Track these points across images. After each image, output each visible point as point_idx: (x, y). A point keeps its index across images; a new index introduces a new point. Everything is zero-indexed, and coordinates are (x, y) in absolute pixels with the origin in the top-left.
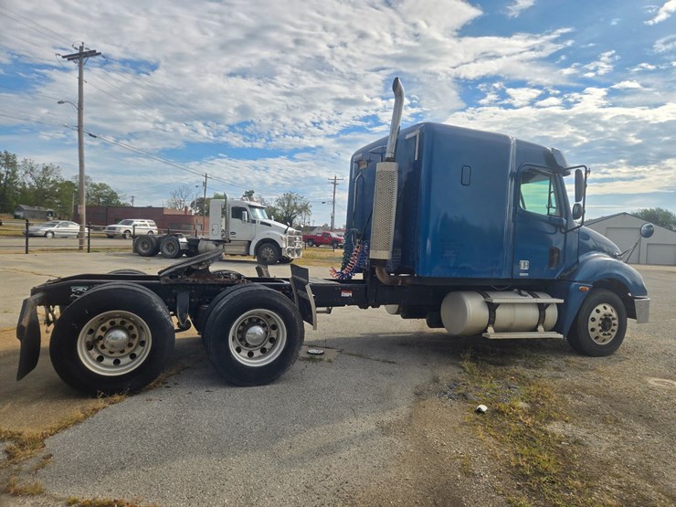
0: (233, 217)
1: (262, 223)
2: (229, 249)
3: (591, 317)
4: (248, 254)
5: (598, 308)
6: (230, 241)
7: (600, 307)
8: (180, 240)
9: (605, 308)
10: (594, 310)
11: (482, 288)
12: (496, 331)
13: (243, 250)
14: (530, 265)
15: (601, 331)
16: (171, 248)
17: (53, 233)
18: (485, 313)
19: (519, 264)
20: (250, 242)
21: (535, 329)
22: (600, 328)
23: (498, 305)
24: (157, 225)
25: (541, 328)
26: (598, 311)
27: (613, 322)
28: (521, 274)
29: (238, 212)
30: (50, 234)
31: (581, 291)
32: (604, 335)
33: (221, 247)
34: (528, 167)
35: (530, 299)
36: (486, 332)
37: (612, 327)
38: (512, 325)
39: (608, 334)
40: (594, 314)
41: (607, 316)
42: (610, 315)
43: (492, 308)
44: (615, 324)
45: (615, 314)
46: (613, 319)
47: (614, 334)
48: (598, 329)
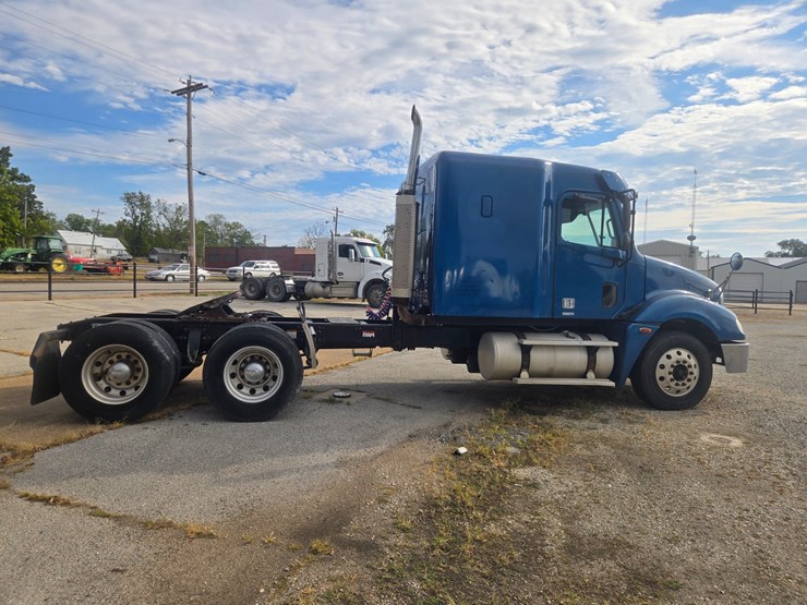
0: (340, 256)
1: (372, 262)
2: (336, 292)
3: (659, 363)
4: (356, 297)
5: (669, 353)
6: (338, 283)
7: (673, 353)
8: (287, 282)
9: (679, 353)
10: (664, 356)
11: (518, 328)
12: (531, 376)
13: (350, 292)
14: (576, 304)
15: (672, 380)
16: (277, 291)
17: (173, 276)
18: (517, 356)
19: (561, 303)
20: (358, 283)
21: (584, 376)
22: (672, 376)
23: (530, 347)
24: (280, 266)
25: (591, 375)
26: (669, 357)
27: (690, 370)
28: (564, 314)
29: (345, 250)
30: (170, 278)
31: (641, 333)
32: (677, 385)
33: (328, 289)
34: (571, 194)
35: (579, 341)
36: (519, 376)
37: (689, 376)
38: (552, 370)
39: (684, 384)
40: (663, 360)
41: (680, 363)
42: (684, 362)
43: (526, 351)
44: (690, 373)
45: (693, 361)
46: (689, 366)
47: (693, 385)
48: (668, 378)
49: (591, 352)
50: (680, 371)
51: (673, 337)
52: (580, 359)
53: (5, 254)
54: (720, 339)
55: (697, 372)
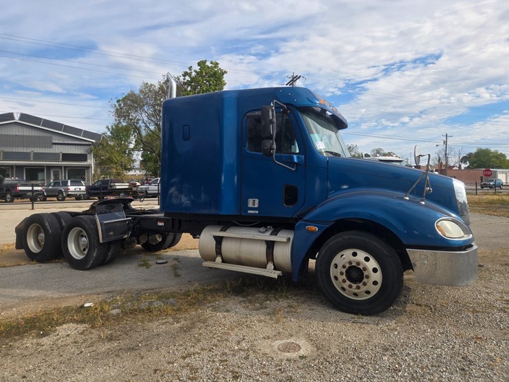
3: (334, 262)
5: (345, 253)
7: (348, 253)
9: (354, 254)
10: (339, 256)
12: (224, 261)
14: (260, 204)
15: (345, 281)
18: (212, 244)
19: (247, 203)
21: (264, 266)
22: (344, 277)
23: (221, 238)
25: (270, 266)
26: (343, 257)
27: (367, 273)
28: (249, 212)
31: (308, 231)
35: (268, 236)
36: (214, 260)
37: (365, 280)
38: (239, 257)
39: (358, 288)
40: (337, 259)
41: (354, 264)
42: (358, 263)
43: (219, 240)
44: (368, 277)
45: (372, 264)
46: (365, 269)
47: (375, 290)
48: (341, 278)
49: (270, 245)
50: (355, 274)
51: (347, 237)
52: (259, 251)
54: (405, 242)
55: (378, 277)
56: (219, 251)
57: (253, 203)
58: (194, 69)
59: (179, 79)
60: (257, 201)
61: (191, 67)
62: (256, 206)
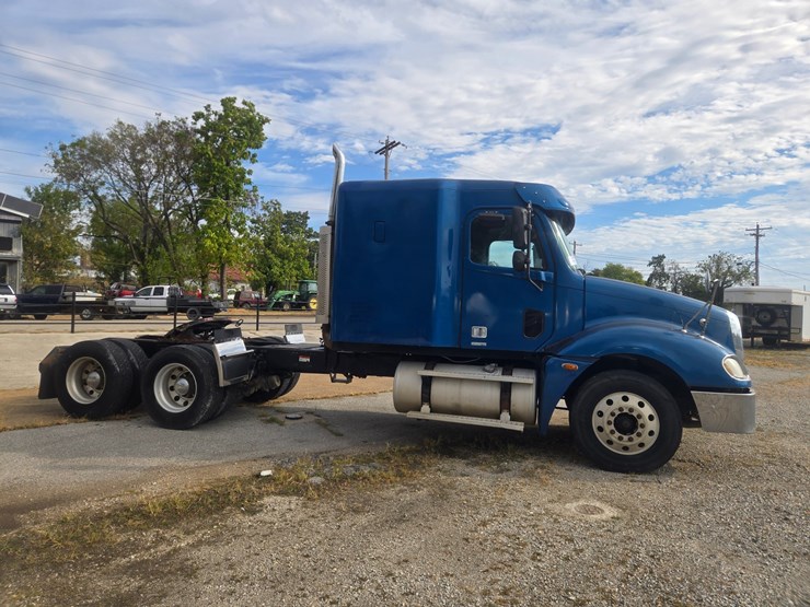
3: (597, 410)
5: (612, 397)
7: (617, 398)
9: (625, 399)
10: (604, 401)
12: (433, 410)
14: (488, 333)
15: (613, 432)
18: (418, 387)
19: (470, 332)
21: (497, 417)
22: (613, 427)
23: (431, 379)
25: (505, 415)
26: (610, 403)
27: (640, 421)
28: (473, 344)
31: (565, 370)
32: (621, 439)
35: (498, 376)
36: (419, 410)
37: (640, 430)
38: (458, 406)
39: (630, 440)
40: (602, 405)
41: (625, 411)
42: (631, 410)
43: (427, 382)
44: (643, 426)
45: (648, 410)
46: (640, 416)
47: (650, 441)
48: (608, 428)
49: (506, 389)
50: (627, 423)
51: (616, 377)
52: (491, 397)
53: (277, 296)
54: (689, 383)
55: (654, 425)
56: (426, 396)
57: (479, 332)
58: (213, 108)
59: (184, 122)
60: (485, 329)
61: (209, 106)
62: (484, 336)
